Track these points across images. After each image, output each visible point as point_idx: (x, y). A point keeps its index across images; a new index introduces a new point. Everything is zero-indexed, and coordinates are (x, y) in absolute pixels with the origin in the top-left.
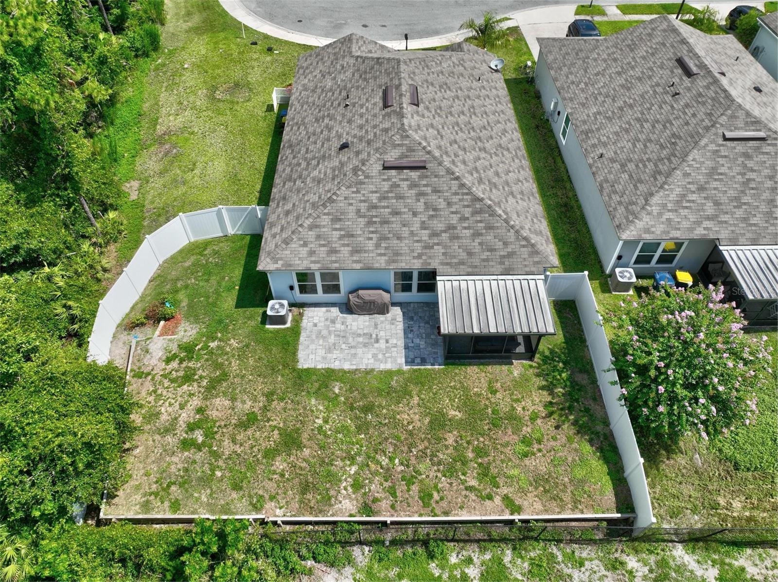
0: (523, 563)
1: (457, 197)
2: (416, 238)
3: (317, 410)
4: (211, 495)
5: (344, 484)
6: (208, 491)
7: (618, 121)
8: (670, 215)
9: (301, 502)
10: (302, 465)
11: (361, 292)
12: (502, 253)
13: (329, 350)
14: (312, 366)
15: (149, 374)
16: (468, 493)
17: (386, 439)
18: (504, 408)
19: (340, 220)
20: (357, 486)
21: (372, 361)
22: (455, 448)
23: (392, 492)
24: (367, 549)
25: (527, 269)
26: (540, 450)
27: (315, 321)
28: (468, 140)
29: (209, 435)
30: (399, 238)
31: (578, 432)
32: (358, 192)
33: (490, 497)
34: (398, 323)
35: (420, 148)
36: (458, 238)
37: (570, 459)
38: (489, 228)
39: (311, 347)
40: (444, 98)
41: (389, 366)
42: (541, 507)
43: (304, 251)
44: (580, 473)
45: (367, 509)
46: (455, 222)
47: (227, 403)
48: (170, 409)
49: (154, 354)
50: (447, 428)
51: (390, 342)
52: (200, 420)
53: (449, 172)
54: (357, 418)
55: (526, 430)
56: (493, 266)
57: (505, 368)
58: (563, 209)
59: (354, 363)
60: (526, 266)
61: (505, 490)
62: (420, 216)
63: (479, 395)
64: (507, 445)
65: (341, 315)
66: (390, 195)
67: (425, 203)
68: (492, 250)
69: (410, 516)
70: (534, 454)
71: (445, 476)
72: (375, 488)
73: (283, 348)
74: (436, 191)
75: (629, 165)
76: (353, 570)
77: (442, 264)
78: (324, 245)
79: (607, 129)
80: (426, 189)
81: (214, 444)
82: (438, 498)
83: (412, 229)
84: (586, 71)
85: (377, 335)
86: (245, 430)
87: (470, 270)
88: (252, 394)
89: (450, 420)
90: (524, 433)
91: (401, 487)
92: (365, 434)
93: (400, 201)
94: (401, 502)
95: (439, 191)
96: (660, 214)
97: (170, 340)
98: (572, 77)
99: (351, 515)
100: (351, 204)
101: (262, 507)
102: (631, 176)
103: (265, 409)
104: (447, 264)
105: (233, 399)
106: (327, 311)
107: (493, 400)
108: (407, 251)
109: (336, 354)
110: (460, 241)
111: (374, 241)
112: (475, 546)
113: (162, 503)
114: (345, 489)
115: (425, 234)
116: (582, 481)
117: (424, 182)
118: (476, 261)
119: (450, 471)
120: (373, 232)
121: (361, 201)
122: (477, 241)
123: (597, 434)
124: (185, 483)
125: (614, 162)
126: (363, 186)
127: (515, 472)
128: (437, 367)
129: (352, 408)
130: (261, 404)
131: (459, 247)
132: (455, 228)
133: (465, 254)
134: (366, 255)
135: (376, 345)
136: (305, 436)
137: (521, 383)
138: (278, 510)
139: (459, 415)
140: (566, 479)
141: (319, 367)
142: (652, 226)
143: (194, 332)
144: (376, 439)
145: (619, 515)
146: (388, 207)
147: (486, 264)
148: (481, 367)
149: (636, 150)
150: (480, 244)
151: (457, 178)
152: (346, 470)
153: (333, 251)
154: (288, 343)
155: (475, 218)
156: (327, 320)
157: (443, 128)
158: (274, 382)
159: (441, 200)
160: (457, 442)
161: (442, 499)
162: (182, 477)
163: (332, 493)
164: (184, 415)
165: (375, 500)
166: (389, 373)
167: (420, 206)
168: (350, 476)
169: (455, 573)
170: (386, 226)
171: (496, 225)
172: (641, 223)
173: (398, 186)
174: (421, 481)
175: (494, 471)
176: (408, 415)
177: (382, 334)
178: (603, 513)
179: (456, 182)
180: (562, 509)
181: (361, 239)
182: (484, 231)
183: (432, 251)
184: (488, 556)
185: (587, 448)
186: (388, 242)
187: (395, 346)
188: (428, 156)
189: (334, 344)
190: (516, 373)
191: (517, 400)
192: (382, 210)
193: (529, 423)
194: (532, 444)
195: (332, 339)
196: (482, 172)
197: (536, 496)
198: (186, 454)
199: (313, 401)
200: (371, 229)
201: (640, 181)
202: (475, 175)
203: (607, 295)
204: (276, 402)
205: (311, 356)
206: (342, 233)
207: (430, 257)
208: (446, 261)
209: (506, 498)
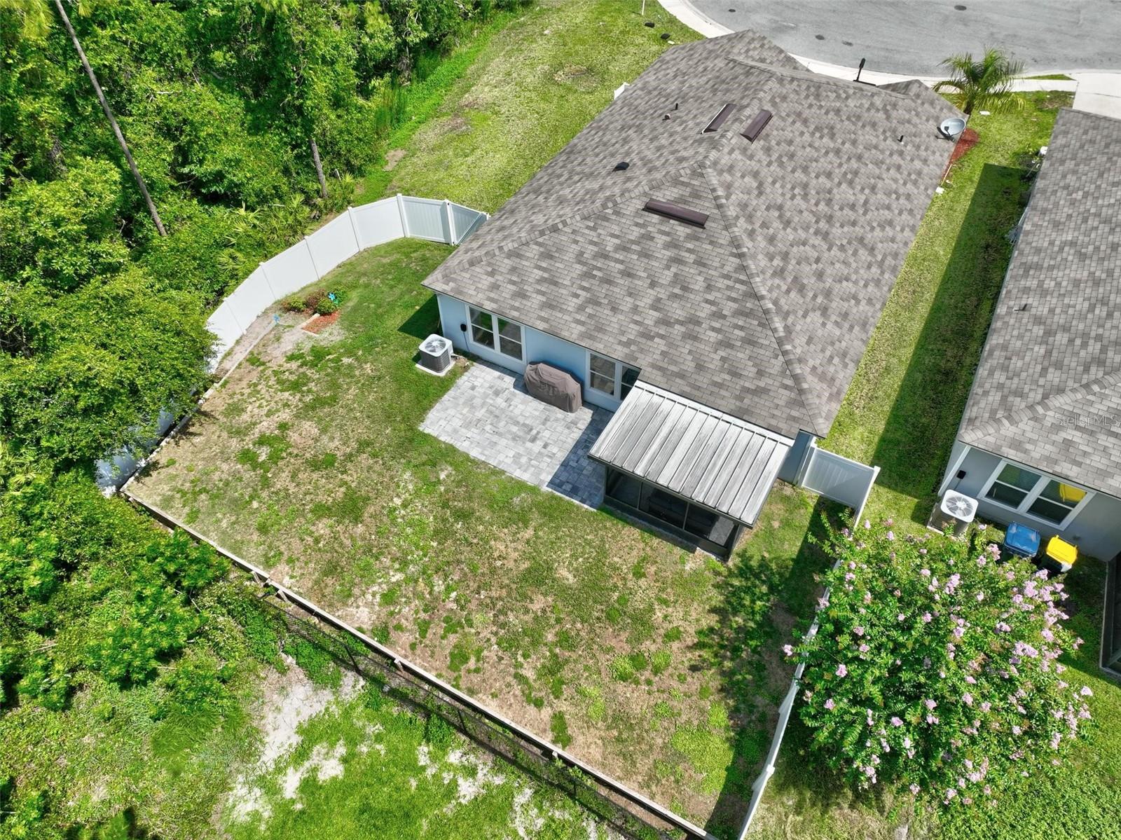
0: (538, 817)
1: (727, 282)
2: (636, 318)
3: (405, 487)
4: (234, 523)
5: (376, 588)
6: (233, 518)
7: (1094, 264)
8: (1076, 436)
9: (317, 582)
10: (345, 541)
11: (541, 366)
12: (747, 385)
13: (467, 425)
14: (434, 434)
15: (264, 364)
16: (514, 682)
17: (459, 562)
18: (638, 602)
19: (551, 257)
20: (389, 598)
21: (509, 461)
22: (536, 619)
23: (424, 628)
24: (362, 682)
25: (773, 422)
26: (649, 682)
27: (475, 384)
28: (806, 214)
29: (274, 458)
30: (614, 309)
31: (722, 690)
32: (594, 229)
33: (538, 704)
34: (575, 430)
35: (710, 196)
36: (695, 338)
37: (684, 718)
38: (750, 342)
39: (449, 412)
40: (810, 145)
41: (526, 477)
42: (599, 757)
43: (487, 281)
44: (684, 743)
45: (383, 633)
46: (703, 315)
47: (315, 431)
48: (256, 411)
49: (283, 345)
50: (543, 588)
51: (549, 448)
52: (276, 438)
53: (735, 243)
54: (444, 520)
55: (648, 646)
56: (723, 398)
57: (678, 551)
58: (938, 377)
59: (486, 452)
60: (773, 416)
61: (563, 706)
62: (658, 289)
63: (615, 568)
64: (610, 650)
65: (512, 389)
66: (634, 247)
67: (676, 275)
68: (735, 374)
69: (425, 669)
70: (637, 682)
71: (499, 644)
72: (408, 612)
73: (417, 398)
74: (700, 263)
75: (1058, 336)
76: (332, 698)
77: (654, 366)
78: (514, 283)
79: (1067, 272)
80: (687, 255)
81: (273, 470)
82: (473, 667)
83: (638, 303)
84: (1101, 175)
85: (538, 433)
86: (313, 471)
87: (687, 389)
88: (347, 434)
89: (554, 580)
90: (643, 648)
91: (437, 629)
92: (439, 543)
93: (642, 259)
94: (426, 646)
95: (704, 265)
96: (1057, 428)
97: (309, 337)
98: (1071, 179)
99: (360, 629)
100: (576, 242)
101: (274, 565)
102: (1049, 353)
103: (349, 457)
104: (660, 369)
105: (324, 431)
106: (499, 378)
107: (630, 584)
108: (616, 331)
109: (473, 433)
110: (696, 344)
111: (579, 301)
112: (489, 758)
113: (184, 506)
114: (374, 595)
115: (651, 317)
116: (681, 757)
117: (690, 246)
118: (704, 381)
119: (510, 644)
120: (584, 288)
121: (592, 243)
122: (721, 353)
123: (752, 707)
124: (217, 497)
125: (1040, 323)
126: (606, 224)
127: (592, 690)
128: (586, 506)
129: (445, 505)
130: (348, 450)
131: (690, 352)
132: (698, 323)
133: (693, 365)
134: (560, 315)
135: (529, 444)
136: (371, 509)
137: (687, 585)
138: (287, 578)
139: (571, 579)
140: (660, 741)
141: (442, 439)
142: (1030, 441)
143: (339, 338)
144: (446, 556)
145: (704, 833)
146: (622, 262)
147: (716, 390)
148: (646, 535)
149: (1090, 316)
150: (723, 359)
151: (741, 256)
152: (388, 573)
153: (522, 295)
154: (427, 396)
155: (735, 321)
156: (491, 387)
157: (774, 183)
158: (379, 433)
159: (701, 279)
160: (544, 611)
161: (477, 671)
162: (219, 489)
163: (356, 591)
164: (265, 423)
165: (399, 628)
166: (521, 486)
167: (666, 277)
168: (388, 583)
169: (445, 775)
170: (606, 286)
171: (761, 341)
172: (1013, 429)
173: (652, 239)
174: (465, 635)
175: (566, 673)
176: (506, 547)
177: (546, 434)
178: (683, 816)
179: (737, 261)
180: (627, 775)
181: (564, 292)
182: (739, 344)
183: (649, 343)
184: (499, 780)
185: (720, 716)
186: (598, 309)
187: (552, 456)
188: (716, 211)
189: (479, 420)
190: (688, 567)
191: (665, 602)
192: (612, 264)
193: (659, 640)
194: (644, 668)
195: (480, 413)
196: (793, 262)
197: (601, 738)
198: (239, 466)
199: (407, 475)
200: (585, 284)
201: (1059, 366)
202: (777, 262)
203: (916, 525)
204: (365, 456)
205: (443, 423)
206: (546, 275)
207: (642, 351)
208: (660, 364)
209: (559, 718)
